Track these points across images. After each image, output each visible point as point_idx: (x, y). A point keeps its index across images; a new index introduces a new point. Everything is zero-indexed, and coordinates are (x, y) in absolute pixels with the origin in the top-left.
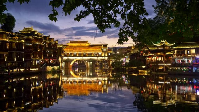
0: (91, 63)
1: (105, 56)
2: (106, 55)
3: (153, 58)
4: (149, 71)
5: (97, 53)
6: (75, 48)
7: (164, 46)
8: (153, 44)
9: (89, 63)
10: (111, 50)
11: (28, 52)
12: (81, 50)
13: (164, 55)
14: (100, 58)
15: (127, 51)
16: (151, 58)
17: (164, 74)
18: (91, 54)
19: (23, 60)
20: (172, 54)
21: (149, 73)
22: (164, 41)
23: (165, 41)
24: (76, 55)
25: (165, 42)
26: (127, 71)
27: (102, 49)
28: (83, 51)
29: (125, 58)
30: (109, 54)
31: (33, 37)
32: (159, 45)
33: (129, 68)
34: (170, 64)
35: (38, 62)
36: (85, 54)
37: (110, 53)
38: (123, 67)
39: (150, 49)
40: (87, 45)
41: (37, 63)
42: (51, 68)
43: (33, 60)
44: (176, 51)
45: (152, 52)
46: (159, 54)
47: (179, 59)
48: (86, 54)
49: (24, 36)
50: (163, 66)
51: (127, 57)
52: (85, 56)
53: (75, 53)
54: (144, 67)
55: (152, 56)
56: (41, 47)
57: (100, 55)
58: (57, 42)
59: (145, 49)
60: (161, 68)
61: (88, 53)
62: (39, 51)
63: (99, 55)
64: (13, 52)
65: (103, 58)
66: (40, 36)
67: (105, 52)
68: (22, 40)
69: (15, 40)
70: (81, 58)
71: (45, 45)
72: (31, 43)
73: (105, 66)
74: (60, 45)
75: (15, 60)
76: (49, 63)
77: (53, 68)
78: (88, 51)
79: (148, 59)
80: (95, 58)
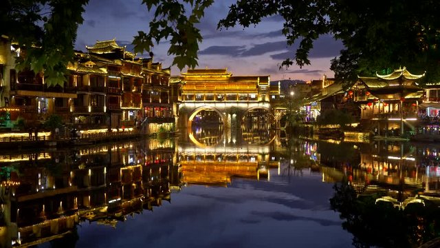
0: (234, 115)
1: (263, 101)
2: (267, 99)
3: (377, 105)
4: (368, 134)
5: (246, 95)
6: (199, 84)
7: (401, 79)
8: (378, 75)
9: (229, 115)
10: (277, 89)
11: (114, 94)
12: (212, 89)
13: (402, 99)
14: (253, 106)
15: (312, 90)
16: (372, 107)
17: (401, 139)
18: (234, 98)
19: (105, 111)
20: (419, 97)
21: (367, 137)
22: (402, 68)
23: (404, 68)
24: (201, 99)
25: (403, 71)
26: (317, 134)
27: (257, 87)
28: (216, 90)
29: (310, 105)
30: (273, 97)
31: (122, 62)
32: (390, 77)
33: (322, 127)
34: (415, 119)
35: (132, 115)
36: (219, 97)
37: (276, 96)
38: (306, 126)
39: (369, 86)
40: (225, 76)
41: (129, 117)
42: (159, 126)
43: (123, 110)
44: (428, 91)
45: (375, 92)
46: (390, 97)
47: (434, 109)
48: (223, 97)
49: (104, 60)
50: (399, 123)
51: (314, 103)
52: (220, 100)
53: (200, 95)
54: (355, 125)
55: (374, 102)
56: (138, 82)
57: (254, 99)
58: (168, 72)
59: (359, 87)
60: (396, 127)
61: (227, 94)
62: (133, 91)
63: (250, 99)
64: (85, 94)
65: (261, 105)
66: (135, 60)
67: (264, 92)
68: (102, 67)
69: (88, 68)
70: (213, 105)
71: (145, 77)
72: (120, 75)
73: (257, 122)
74: (175, 78)
75: (90, 111)
76: (152, 116)
77: (162, 128)
78: (227, 90)
79: (365, 108)
80: (243, 106)
